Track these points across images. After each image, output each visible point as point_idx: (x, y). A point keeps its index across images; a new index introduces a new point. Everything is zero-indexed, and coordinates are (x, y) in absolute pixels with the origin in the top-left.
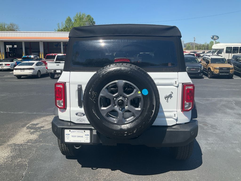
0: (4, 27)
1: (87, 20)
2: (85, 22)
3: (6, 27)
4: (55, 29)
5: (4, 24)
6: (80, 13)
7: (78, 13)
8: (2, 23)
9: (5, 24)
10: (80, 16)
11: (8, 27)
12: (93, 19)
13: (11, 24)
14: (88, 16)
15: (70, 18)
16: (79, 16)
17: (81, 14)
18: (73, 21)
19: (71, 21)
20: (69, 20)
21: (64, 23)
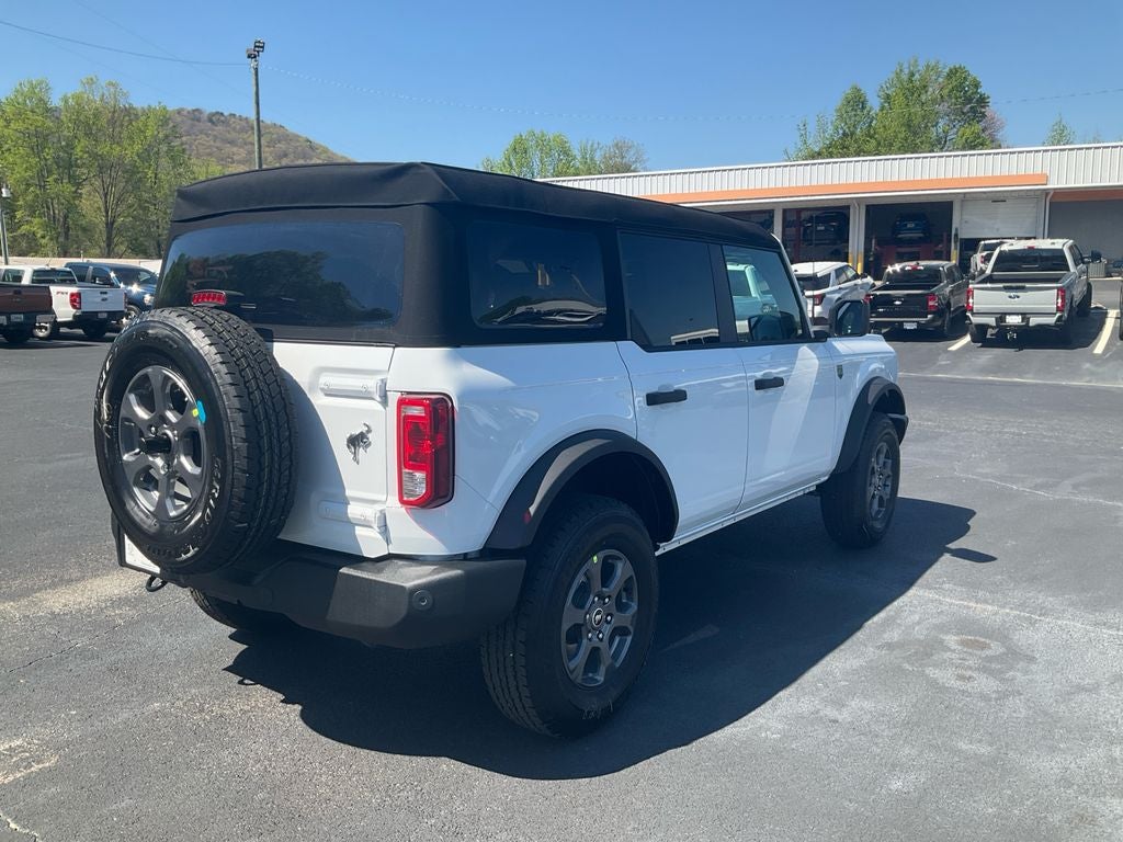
0: (592, 159)
1: (946, 91)
2: (934, 101)
3: (598, 157)
4: (786, 152)
5: (592, 146)
6: (916, 61)
7: (906, 65)
8: (584, 141)
9: (596, 146)
10: (913, 75)
11: (605, 157)
12: (977, 85)
13: (617, 145)
14: (953, 73)
15: (859, 90)
16: (905, 77)
17: (920, 68)
18: (874, 103)
19: (863, 108)
20: (857, 102)
21: (832, 116)
